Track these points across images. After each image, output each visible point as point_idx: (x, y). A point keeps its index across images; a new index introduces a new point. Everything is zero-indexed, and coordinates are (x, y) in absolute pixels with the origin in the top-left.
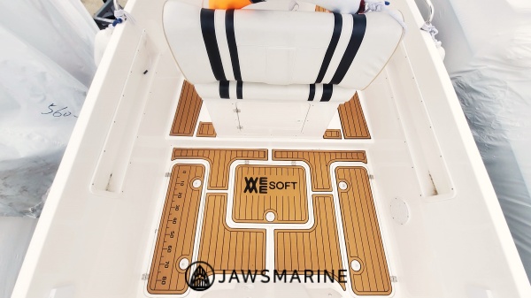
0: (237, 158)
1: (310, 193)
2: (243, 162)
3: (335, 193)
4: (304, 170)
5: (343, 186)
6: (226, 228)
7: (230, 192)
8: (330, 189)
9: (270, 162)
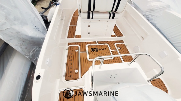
0: (87, 44)
1: (111, 51)
2: (89, 45)
3: (117, 50)
4: (107, 46)
5: (119, 48)
6: (88, 61)
7: (87, 52)
8: (116, 49)
9: (97, 44)
